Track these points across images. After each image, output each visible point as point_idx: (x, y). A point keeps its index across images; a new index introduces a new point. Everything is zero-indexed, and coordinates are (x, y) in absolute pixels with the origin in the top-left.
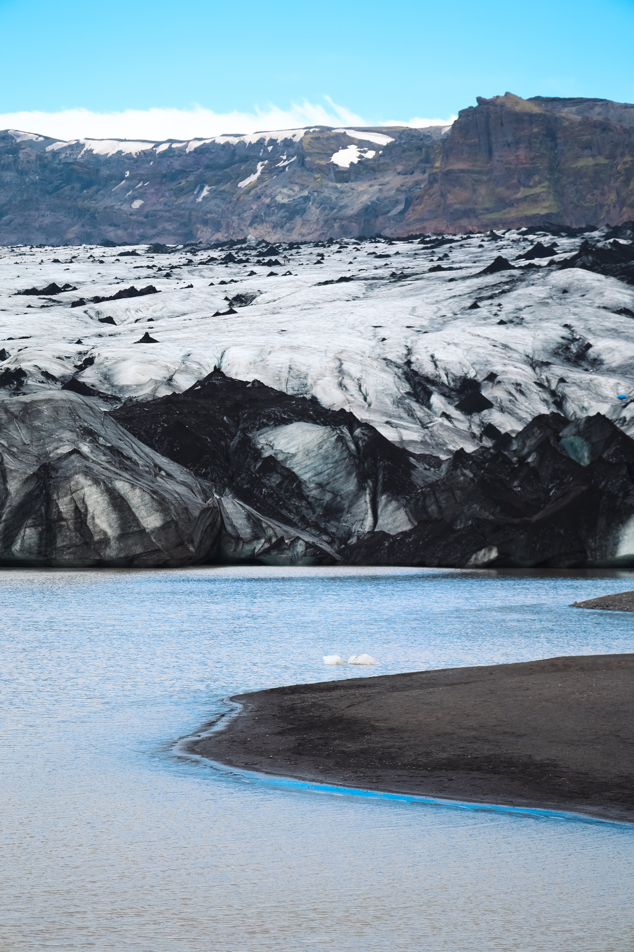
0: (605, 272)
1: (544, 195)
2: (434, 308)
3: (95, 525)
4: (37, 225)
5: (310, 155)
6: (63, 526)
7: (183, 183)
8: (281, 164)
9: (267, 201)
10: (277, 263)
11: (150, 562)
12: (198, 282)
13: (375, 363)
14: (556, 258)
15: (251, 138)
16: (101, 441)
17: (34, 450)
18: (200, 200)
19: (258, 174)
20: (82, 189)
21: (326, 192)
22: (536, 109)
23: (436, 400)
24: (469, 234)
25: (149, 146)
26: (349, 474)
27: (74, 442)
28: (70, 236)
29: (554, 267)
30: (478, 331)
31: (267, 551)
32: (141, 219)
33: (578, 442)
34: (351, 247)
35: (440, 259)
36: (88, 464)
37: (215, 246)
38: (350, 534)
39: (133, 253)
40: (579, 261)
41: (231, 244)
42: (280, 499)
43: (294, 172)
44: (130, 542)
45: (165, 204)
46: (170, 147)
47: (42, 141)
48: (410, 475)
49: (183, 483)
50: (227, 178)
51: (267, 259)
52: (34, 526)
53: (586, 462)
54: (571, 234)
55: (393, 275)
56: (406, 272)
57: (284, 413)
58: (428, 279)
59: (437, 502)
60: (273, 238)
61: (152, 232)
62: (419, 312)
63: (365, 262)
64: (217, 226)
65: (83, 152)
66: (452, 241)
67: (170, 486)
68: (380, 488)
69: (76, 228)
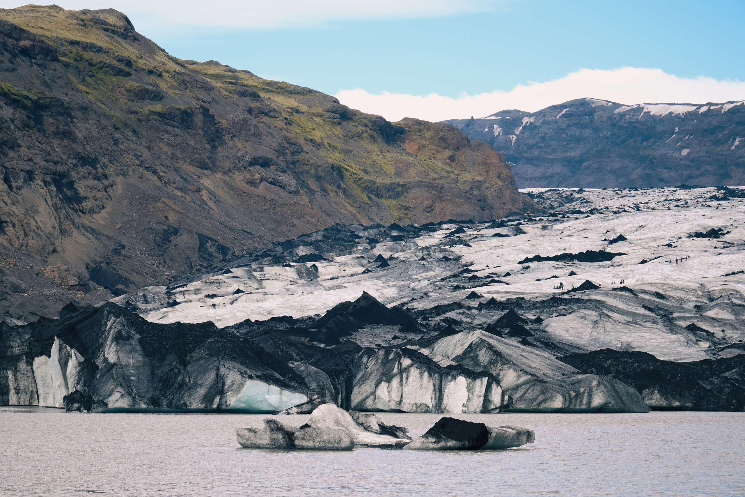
4: (609, 169)
7: (720, 135)
18: (733, 148)
20: (643, 141)
25: (693, 108)
28: (633, 176)
32: (688, 163)
45: (707, 152)
46: (709, 108)
47: (611, 106)
61: (697, 173)
65: (642, 114)
69: (638, 171)
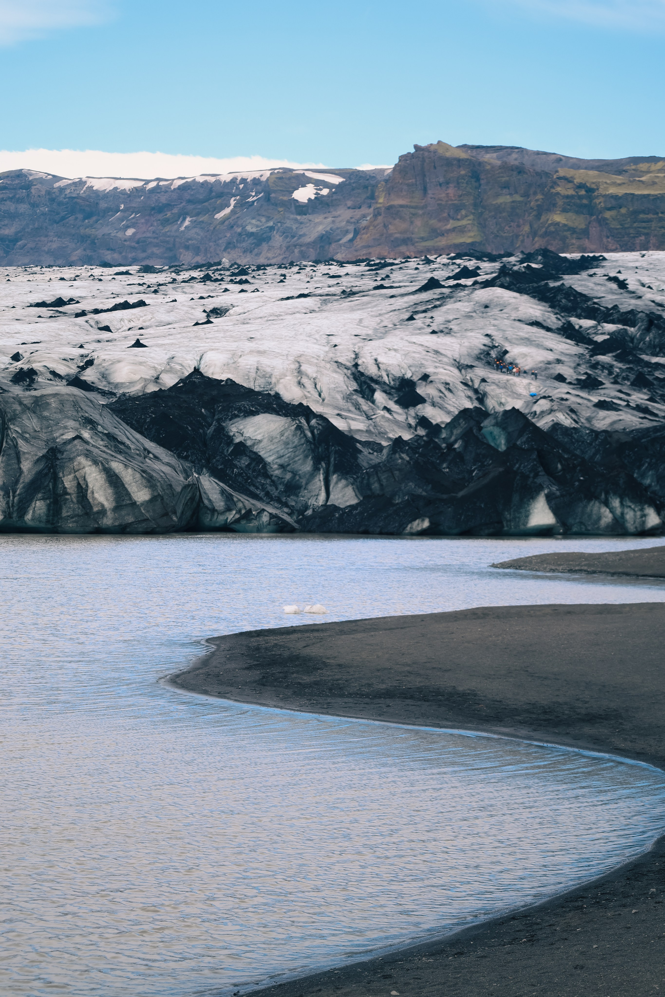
0: (520, 291)
1: (469, 227)
2: (378, 319)
3: (94, 499)
4: (46, 249)
5: (275, 192)
6: (67, 499)
7: (169, 214)
8: (250, 199)
9: (239, 230)
10: (246, 282)
11: (140, 530)
12: (180, 297)
13: (328, 366)
14: (479, 279)
15: (226, 178)
16: (100, 428)
17: (44, 436)
18: (182, 229)
19: (232, 207)
20: (84, 219)
21: (288, 223)
22: (463, 155)
23: (379, 396)
24: (407, 258)
25: (140, 184)
26: (306, 457)
27: (77, 430)
28: (74, 258)
29: (477, 286)
30: (414, 339)
31: (237, 521)
32: (133, 244)
33: (496, 431)
34: (308, 269)
35: (383, 279)
36: (89, 447)
37: (195, 267)
38: (306, 507)
39: (127, 273)
40: (498, 282)
41: (209, 265)
42: (249, 478)
43: (262, 206)
44: (123, 513)
45: (154, 232)
46: (158, 184)
47: (51, 179)
48: (356, 458)
49: (168, 464)
50: (206, 211)
51: (238, 278)
52: (43, 499)
53: (503, 447)
54: (492, 259)
55: (344, 292)
56: (355, 289)
57: (253, 406)
58: (372, 296)
59: (379, 480)
60: (243, 261)
61: (143, 255)
62: (365, 323)
63: (320, 281)
64: (197, 251)
65: (85, 188)
66: (393, 264)
67: (157, 466)
68: (332, 468)
69: (79, 252)
